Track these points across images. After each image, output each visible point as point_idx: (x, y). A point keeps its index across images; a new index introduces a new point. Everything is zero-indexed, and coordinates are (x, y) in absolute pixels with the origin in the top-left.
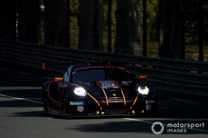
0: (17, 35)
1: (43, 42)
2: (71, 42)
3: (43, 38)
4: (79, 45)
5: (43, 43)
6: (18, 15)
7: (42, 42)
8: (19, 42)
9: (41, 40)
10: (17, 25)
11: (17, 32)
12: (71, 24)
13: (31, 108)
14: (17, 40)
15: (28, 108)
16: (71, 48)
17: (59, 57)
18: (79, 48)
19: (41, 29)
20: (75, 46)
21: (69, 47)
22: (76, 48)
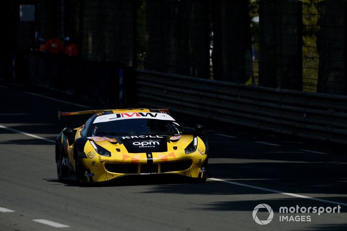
0: (211, 69)
1: (256, 80)
2: (304, 80)
3: (256, 74)
4: (319, 86)
5: (257, 83)
6: (213, 34)
7: (253, 81)
8: (216, 81)
9: (253, 77)
10: (211, 51)
11: (211, 63)
12: (305, 49)
13: (234, 195)
14: (212, 78)
15: (229, 196)
16: (304, 90)
17: (283, 107)
18: (318, 91)
19: (253, 58)
20: (311, 87)
21: (301, 89)
22: (314, 90)
